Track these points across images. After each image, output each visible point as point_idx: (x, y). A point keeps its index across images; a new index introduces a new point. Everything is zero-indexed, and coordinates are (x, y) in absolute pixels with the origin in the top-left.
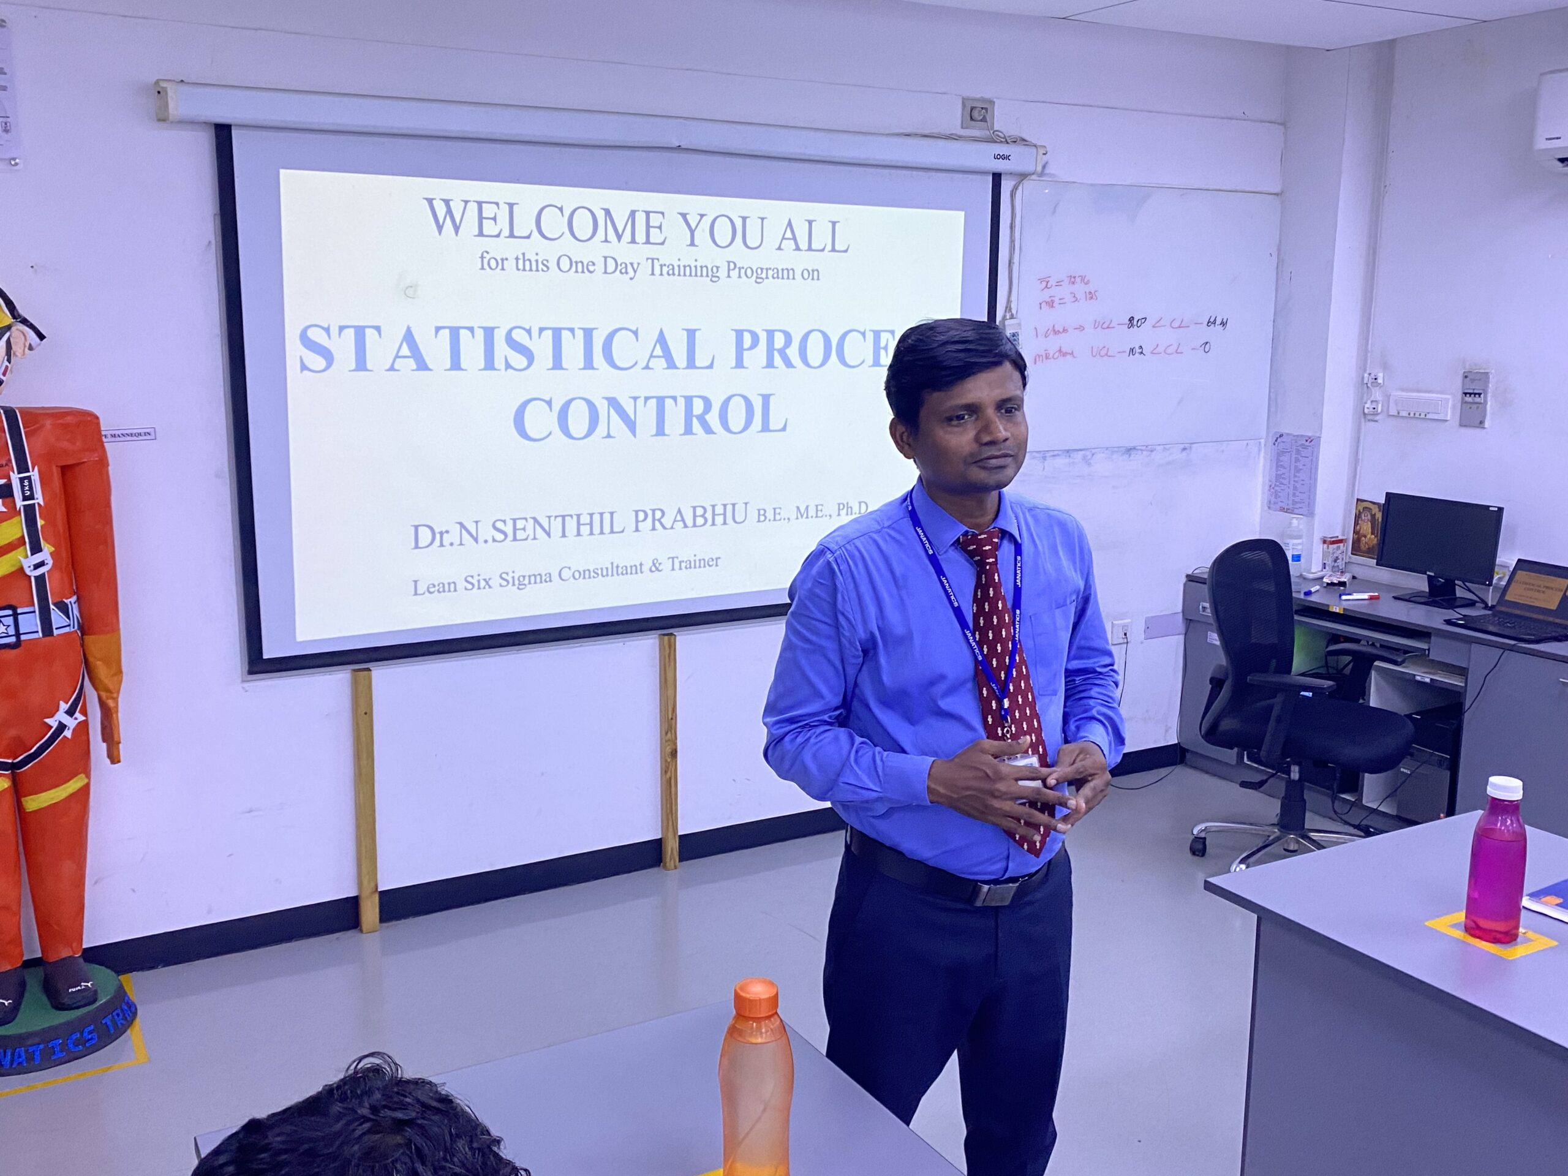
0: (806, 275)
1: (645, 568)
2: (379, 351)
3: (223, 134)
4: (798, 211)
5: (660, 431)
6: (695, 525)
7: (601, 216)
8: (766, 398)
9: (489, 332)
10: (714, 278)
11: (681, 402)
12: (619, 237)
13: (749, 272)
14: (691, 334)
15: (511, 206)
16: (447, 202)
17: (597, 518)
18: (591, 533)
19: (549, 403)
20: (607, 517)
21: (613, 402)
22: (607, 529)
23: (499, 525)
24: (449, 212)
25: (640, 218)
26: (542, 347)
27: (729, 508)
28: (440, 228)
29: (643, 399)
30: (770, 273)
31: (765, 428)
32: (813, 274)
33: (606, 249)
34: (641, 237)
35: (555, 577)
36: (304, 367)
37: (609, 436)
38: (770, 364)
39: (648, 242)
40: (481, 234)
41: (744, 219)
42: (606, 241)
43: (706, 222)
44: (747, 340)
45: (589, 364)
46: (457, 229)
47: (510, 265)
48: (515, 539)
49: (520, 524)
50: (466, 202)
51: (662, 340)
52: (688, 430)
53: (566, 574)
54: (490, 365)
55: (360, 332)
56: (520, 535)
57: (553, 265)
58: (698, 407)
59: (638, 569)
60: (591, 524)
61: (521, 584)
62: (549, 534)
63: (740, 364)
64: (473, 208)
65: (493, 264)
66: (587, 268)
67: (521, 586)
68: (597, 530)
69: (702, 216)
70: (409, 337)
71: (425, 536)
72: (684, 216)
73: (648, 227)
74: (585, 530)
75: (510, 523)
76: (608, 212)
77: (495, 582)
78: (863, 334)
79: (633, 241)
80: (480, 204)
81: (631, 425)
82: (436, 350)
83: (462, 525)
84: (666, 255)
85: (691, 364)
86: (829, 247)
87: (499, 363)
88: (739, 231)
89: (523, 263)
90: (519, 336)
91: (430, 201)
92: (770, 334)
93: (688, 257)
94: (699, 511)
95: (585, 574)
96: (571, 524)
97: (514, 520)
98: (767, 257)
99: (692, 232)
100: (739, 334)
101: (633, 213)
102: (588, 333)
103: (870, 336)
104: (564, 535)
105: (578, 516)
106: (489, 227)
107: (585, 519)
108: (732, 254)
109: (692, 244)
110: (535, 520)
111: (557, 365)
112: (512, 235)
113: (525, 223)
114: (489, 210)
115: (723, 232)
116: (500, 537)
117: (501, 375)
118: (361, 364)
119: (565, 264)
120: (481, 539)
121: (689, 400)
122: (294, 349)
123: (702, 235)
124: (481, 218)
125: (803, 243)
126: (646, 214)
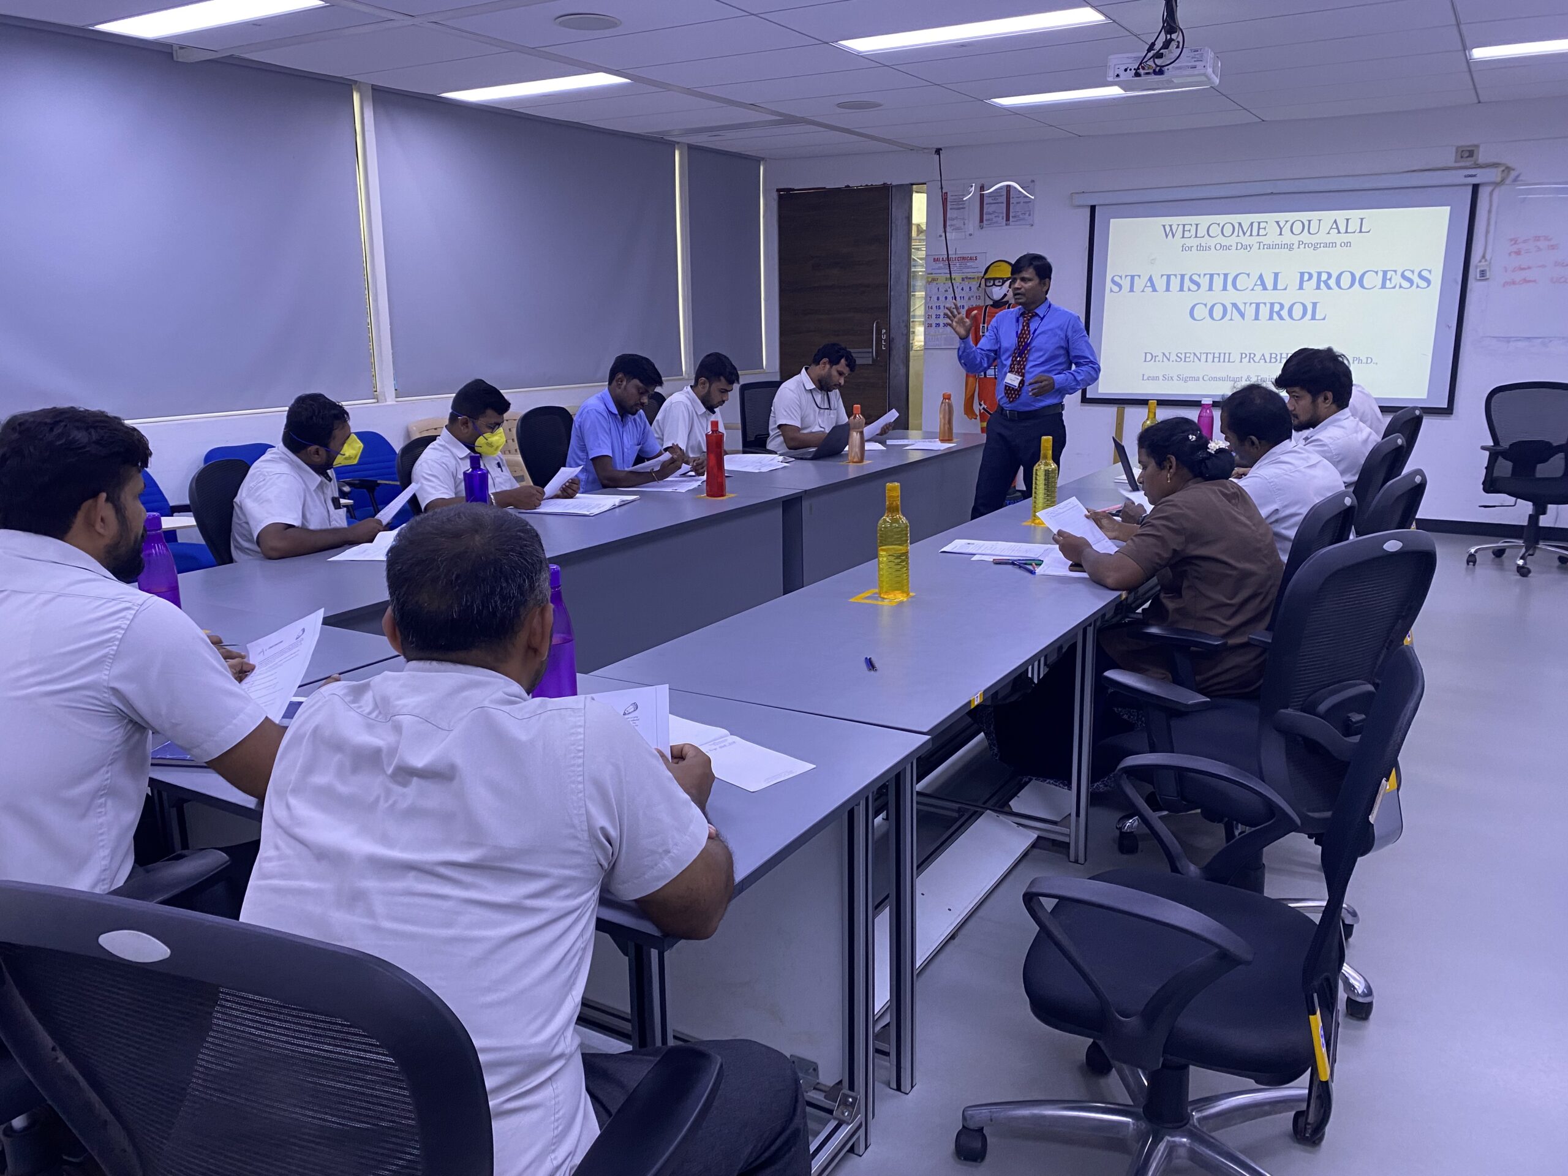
0: (1343, 245)
2: (1139, 284)
3: (1093, 209)
4: (1340, 215)
5: (1257, 318)
6: (1270, 362)
7: (1237, 226)
8: (1315, 305)
9: (1183, 276)
10: (1291, 249)
11: (1268, 306)
12: (1244, 234)
13: (1310, 245)
14: (1276, 275)
15: (1197, 225)
16: (1171, 226)
17: (1222, 355)
18: (1219, 361)
19: (1206, 305)
20: (1227, 355)
21: (1235, 305)
22: (1227, 360)
23: (1179, 355)
24: (1171, 229)
25: (1255, 226)
26: (1204, 282)
28: (1167, 236)
29: (1249, 304)
30: (1322, 245)
31: (1313, 318)
32: (1348, 244)
33: (1238, 240)
34: (1255, 232)
35: (1201, 379)
36: (1111, 291)
37: (1231, 320)
38: (1318, 288)
39: (1258, 235)
40: (1183, 237)
41: (1310, 221)
42: (1238, 236)
43: (1289, 225)
44: (1306, 277)
45: (1225, 288)
46: (1173, 236)
47: (1194, 249)
48: (1185, 361)
49: (1188, 355)
50: (1178, 225)
51: (1261, 277)
52: (1271, 318)
53: (1206, 378)
54: (1182, 289)
55: (1133, 277)
56: (1187, 360)
57: (1213, 248)
58: (1277, 308)
60: (1219, 357)
62: (1200, 360)
63: (1301, 288)
64: (1181, 227)
65: (1187, 249)
66: (1228, 248)
67: (1186, 381)
68: (1222, 360)
69: (1287, 222)
70: (1150, 279)
71: (1149, 357)
72: (1277, 222)
73: (1259, 228)
74: (1216, 360)
75: (1183, 355)
76: (1240, 224)
77: (1175, 378)
78: (1377, 273)
79: (1251, 235)
80: (1184, 225)
81: (1242, 315)
82: (1160, 284)
83: (1164, 354)
84: (1266, 240)
85: (1275, 288)
86: (1358, 230)
87: (1186, 288)
88: (1306, 227)
89: (1200, 248)
90: (1195, 278)
91: (1164, 226)
92: (1319, 274)
93: (1278, 240)
94: (1274, 356)
95: (1214, 379)
96: (1210, 357)
97: (1186, 353)
98: (1322, 238)
99: (1281, 229)
100: (1302, 274)
101: (1252, 224)
102: (1226, 275)
103: (1381, 274)
104: (1206, 361)
105: (1214, 354)
106: (1187, 234)
107: (1217, 355)
108: (1302, 237)
109: (1281, 234)
110: (1195, 354)
111: (1210, 289)
112: (1196, 237)
113: (1202, 231)
114: (1187, 228)
115: (1297, 228)
116: (1179, 360)
117: (1186, 293)
118: (1132, 290)
119: (1218, 247)
120: (1171, 360)
121: (1272, 304)
122: (1109, 284)
123: (1286, 230)
124: (1184, 231)
125: (1343, 230)
126: (1259, 223)
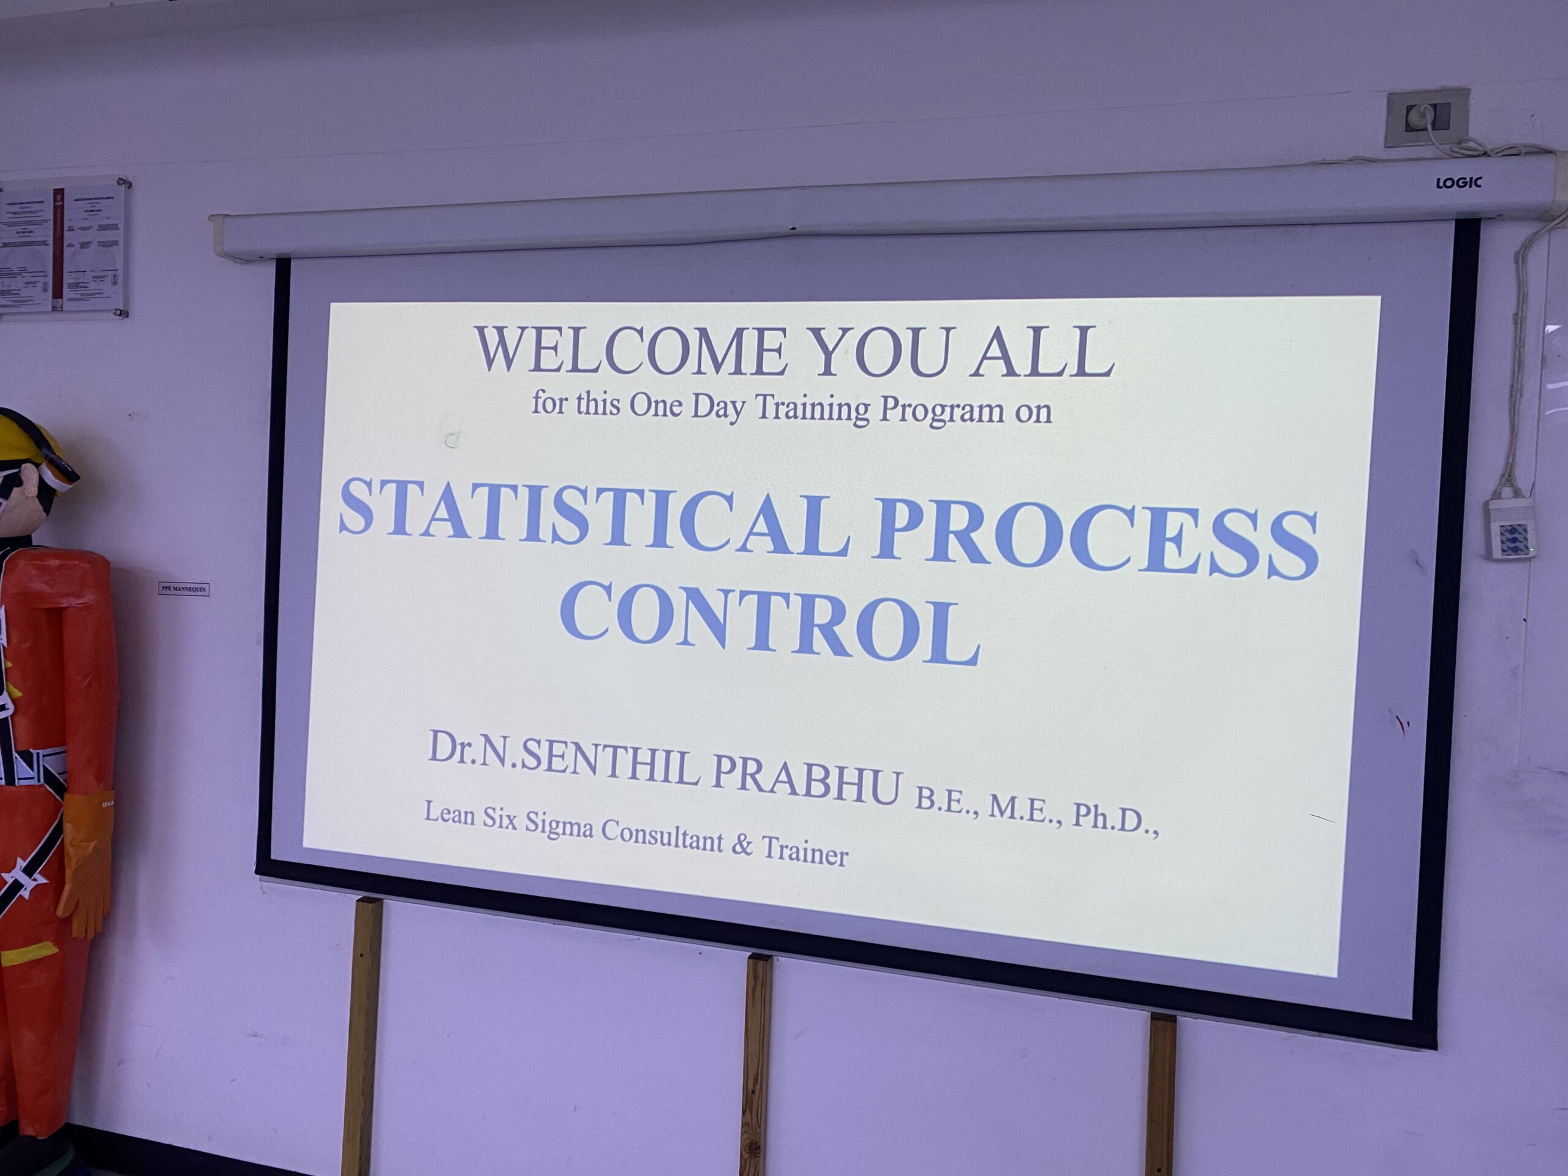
0: (1024, 414)
1: (727, 845)
3: (283, 266)
4: (1016, 314)
5: (762, 642)
6: (808, 793)
7: (694, 338)
8: (941, 611)
9: (535, 492)
10: (860, 420)
11: (796, 603)
12: (718, 366)
13: (920, 413)
14: (814, 504)
15: (577, 330)
16: (500, 330)
17: (660, 757)
18: (652, 778)
19: (608, 589)
20: (675, 759)
21: (694, 595)
22: (674, 775)
23: (532, 745)
24: (502, 342)
26: (600, 513)
27: (868, 777)
28: (490, 362)
30: (958, 412)
31: (939, 655)
32: (1040, 413)
33: (701, 384)
35: (598, 832)
36: (343, 527)
37: (686, 642)
38: (944, 554)
40: (537, 368)
41: (916, 332)
42: (699, 372)
43: (852, 339)
44: (902, 516)
46: (509, 362)
47: (570, 406)
48: (550, 769)
49: (558, 749)
50: (523, 329)
51: (767, 510)
52: (806, 646)
53: (612, 830)
54: (533, 534)
55: (402, 487)
56: (557, 763)
57: (625, 406)
58: (823, 613)
59: (714, 844)
60: (652, 764)
61: (553, 831)
62: (593, 769)
63: (886, 551)
64: (531, 334)
65: (549, 405)
66: (671, 410)
67: (553, 835)
68: (659, 774)
69: (845, 330)
70: (448, 496)
71: (444, 745)
72: (816, 332)
73: (761, 350)
74: (643, 771)
75: (545, 745)
76: (703, 333)
77: (521, 822)
79: (738, 371)
80: (539, 330)
81: (719, 629)
82: (474, 512)
83: (487, 738)
84: (785, 390)
85: (812, 547)
86: (1073, 368)
87: (545, 532)
88: (906, 350)
89: (588, 404)
90: (571, 498)
91: (481, 330)
92: (945, 509)
93: (822, 390)
94: (818, 773)
95: (638, 836)
97: (551, 743)
98: (953, 388)
99: (828, 354)
100: (889, 506)
101: (739, 333)
102: (662, 498)
103: (1144, 519)
104: (614, 775)
105: (636, 750)
106: (548, 360)
107: (644, 756)
108: (891, 385)
109: (827, 372)
110: (578, 747)
111: (618, 538)
112: (575, 369)
113: (592, 353)
114: (548, 338)
115: (879, 352)
116: (532, 762)
117: (546, 546)
118: (400, 528)
119: (641, 404)
120: (508, 762)
121: (808, 602)
122: (331, 506)
124: (539, 347)
125: (1022, 365)
126: (761, 332)
